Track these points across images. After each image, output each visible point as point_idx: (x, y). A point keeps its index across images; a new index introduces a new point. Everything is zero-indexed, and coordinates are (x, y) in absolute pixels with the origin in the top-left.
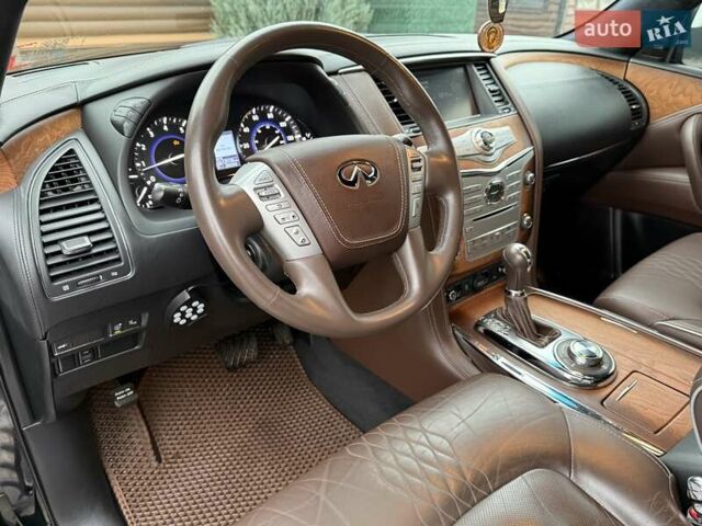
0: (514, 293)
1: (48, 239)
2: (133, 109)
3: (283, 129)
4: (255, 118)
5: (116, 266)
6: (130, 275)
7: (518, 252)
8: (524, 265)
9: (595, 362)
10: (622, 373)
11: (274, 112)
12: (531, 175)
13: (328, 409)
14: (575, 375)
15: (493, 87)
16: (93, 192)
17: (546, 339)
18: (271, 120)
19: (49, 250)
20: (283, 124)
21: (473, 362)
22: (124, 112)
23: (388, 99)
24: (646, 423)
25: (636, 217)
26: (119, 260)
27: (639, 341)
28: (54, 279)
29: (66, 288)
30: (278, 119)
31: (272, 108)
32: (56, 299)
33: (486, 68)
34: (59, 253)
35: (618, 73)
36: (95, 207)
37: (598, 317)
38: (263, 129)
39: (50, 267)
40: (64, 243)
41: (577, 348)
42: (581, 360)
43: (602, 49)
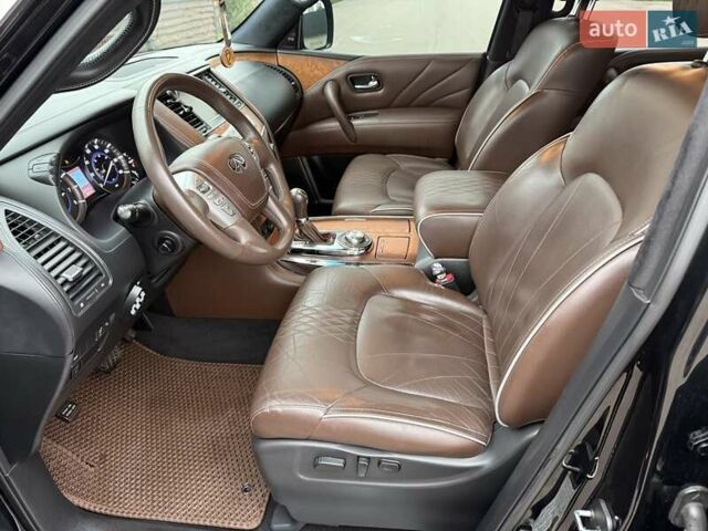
0: (303, 220)
1: (54, 273)
2: (51, 164)
3: (108, 154)
4: (88, 151)
5: (101, 279)
6: (111, 282)
7: (297, 193)
8: (304, 200)
9: (362, 240)
10: (375, 241)
11: (98, 144)
12: (272, 145)
13: (195, 364)
14: (355, 251)
15: (223, 90)
16: (54, 234)
17: (331, 239)
18: (98, 150)
19: (60, 281)
20: (107, 151)
21: (296, 273)
22: (47, 167)
23: (177, 112)
24: (399, 256)
25: (316, 158)
26: (100, 274)
27: (369, 223)
28: (73, 299)
29: (82, 305)
30: (102, 148)
31: (96, 141)
32: (80, 314)
33: (210, 77)
34: (66, 281)
35: (273, 61)
36: (62, 244)
37: (342, 220)
38: (97, 158)
39: (68, 292)
40: (64, 274)
41: (349, 236)
42: (355, 241)
43: (257, 46)
